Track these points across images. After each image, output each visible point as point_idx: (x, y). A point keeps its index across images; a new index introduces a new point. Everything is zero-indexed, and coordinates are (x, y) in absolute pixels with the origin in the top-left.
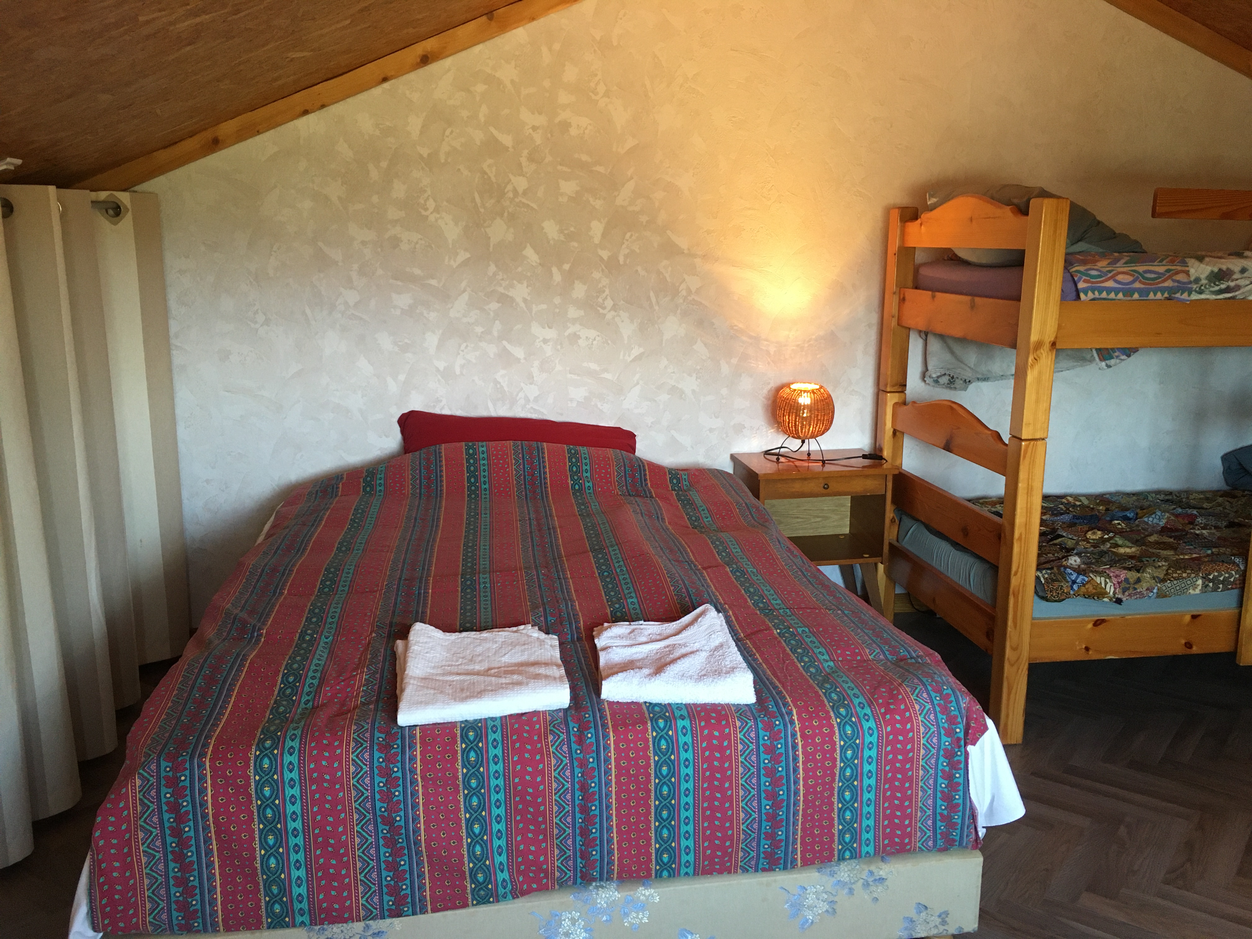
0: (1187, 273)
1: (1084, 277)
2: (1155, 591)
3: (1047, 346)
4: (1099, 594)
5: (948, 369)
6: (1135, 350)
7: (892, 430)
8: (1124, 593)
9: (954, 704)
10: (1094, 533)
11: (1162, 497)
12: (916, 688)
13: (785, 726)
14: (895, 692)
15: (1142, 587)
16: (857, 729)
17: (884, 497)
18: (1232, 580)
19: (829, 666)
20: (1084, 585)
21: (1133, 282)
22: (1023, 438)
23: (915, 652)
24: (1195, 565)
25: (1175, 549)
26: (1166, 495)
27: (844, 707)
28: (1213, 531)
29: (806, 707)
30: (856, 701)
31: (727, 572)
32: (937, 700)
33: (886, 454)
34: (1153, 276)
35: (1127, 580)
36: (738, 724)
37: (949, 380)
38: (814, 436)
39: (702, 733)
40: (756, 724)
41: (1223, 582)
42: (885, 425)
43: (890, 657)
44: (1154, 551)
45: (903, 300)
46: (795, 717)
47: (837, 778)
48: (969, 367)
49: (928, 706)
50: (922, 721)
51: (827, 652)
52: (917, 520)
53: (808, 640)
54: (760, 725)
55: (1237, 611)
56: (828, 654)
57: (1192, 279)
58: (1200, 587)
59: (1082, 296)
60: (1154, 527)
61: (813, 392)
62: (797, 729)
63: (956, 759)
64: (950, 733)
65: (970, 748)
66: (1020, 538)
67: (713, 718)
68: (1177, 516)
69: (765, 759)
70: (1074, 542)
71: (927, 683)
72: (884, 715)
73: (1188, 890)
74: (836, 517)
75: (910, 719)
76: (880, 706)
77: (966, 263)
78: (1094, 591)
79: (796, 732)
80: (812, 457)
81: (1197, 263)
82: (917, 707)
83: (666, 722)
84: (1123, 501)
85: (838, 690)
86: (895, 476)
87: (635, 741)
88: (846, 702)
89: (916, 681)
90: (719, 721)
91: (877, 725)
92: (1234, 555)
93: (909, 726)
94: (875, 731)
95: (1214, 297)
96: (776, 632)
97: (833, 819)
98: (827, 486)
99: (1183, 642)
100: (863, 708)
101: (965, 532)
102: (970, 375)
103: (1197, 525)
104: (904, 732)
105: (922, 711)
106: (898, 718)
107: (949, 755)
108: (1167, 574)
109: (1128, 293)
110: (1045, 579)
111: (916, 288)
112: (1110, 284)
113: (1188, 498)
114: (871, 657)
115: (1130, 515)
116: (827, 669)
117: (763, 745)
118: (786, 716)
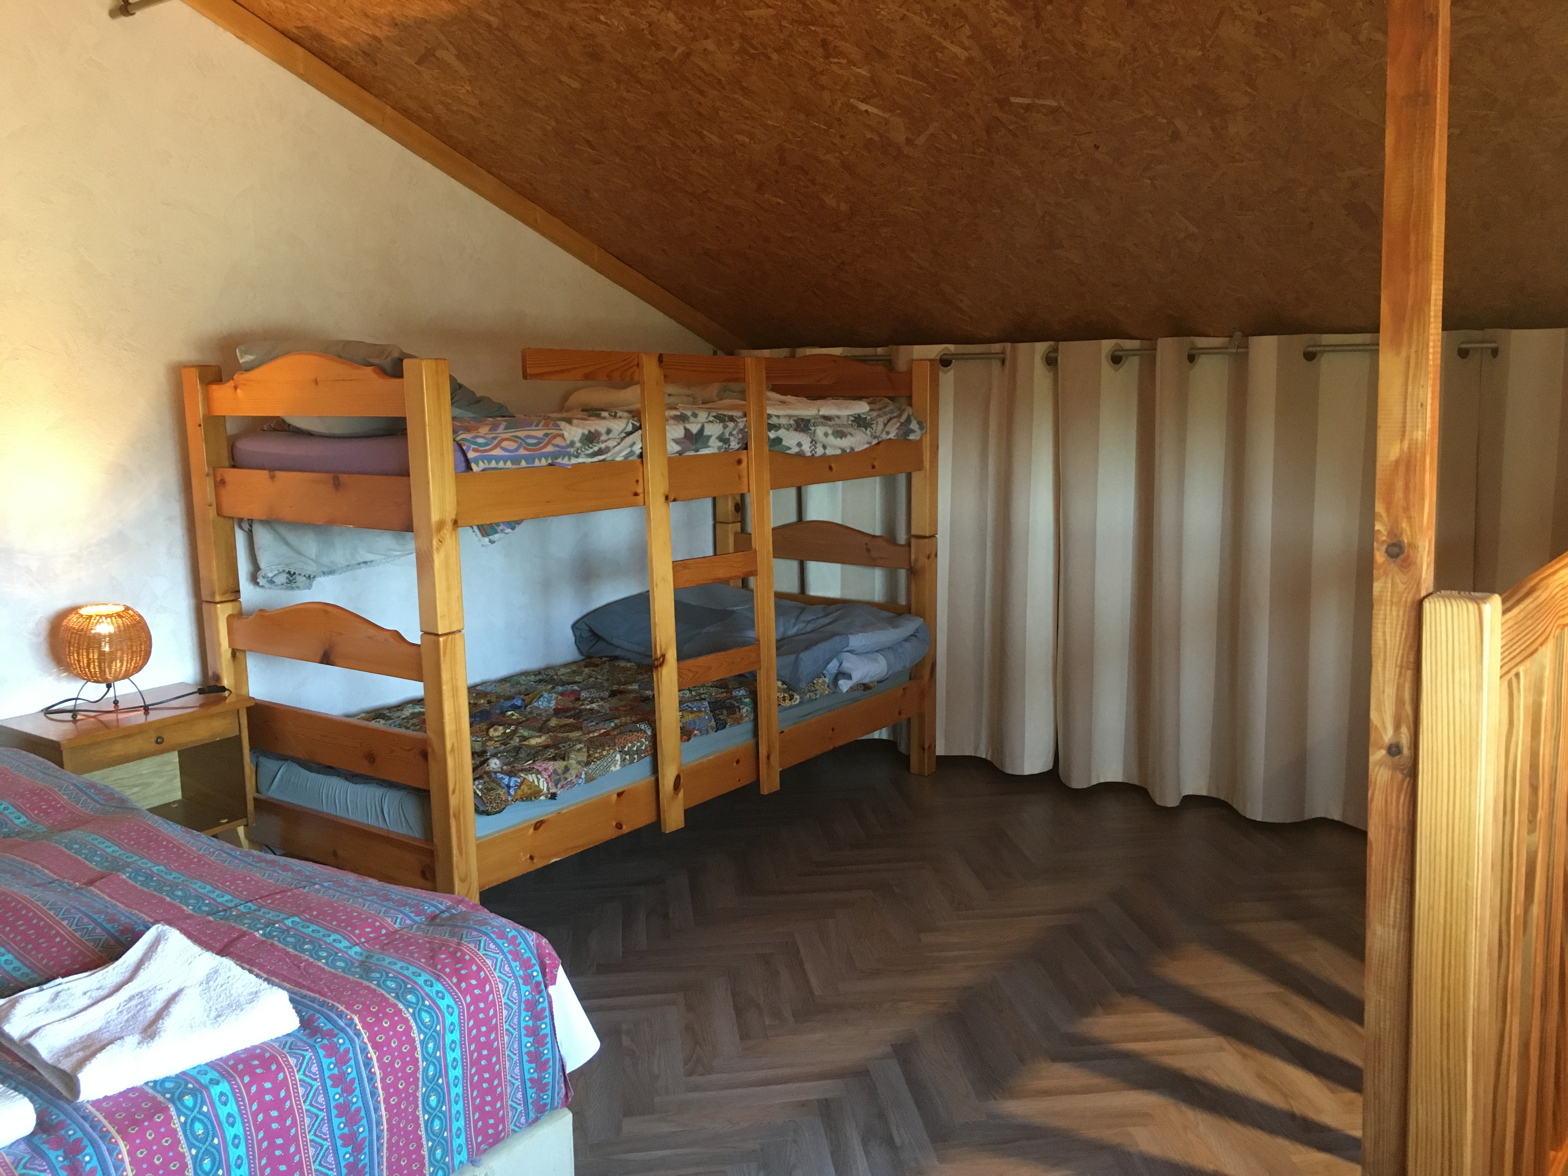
0: (562, 436)
1: (473, 446)
2: (583, 776)
3: (449, 526)
4: (534, 794)
5: (287, 565)
6: (519, 522)
7: (230, 651)
8: (556, 785)
9: (523, 945)
10: (496, 730)
11: (533, 678)
12: (480, 941)
13: (352, 1041)
14: (459, 954)
15: (571, 776)
16: (435, 1013)
17: (238, 739)
18: (643, 748)
19: (356, 953)
20: (519, 787)
21: (517, 450)
22: (440, 633)
23: (441, 904)
24: (605, 742)
25: (579, 728)
26: (536, 675)
27: (410, 993)
28: (601, 703)
29: (366, 1008)
30: (420, 980)
31: (124, 882)
32: (506, 947)
33: (226, 682)
34: (534, 441)
35: (555, 771)
36: (292, 1061)
37: (287, 578)
38: (127, 676)
39: (248, 1091)
40: (316, 1053)
41: (637, 752)
42: (220, 645)
43: (417, 919)
44: (562, 735)
45: (220, 484)
46: (359, 1027)
47: (420, 1084)
48: (312, 560)
49: (500, 957)
50: (499, 977)
51: (344, 937)
52: (285, 758)
53: (308, 931)
54: (322, 1053)
55: (653, 778)
56: (345, 938)
57: (568, 442)
58: (619, 763)
59: (473, 466)
60: (546, 711)
61: (119, 615)
62: (366, 1040)
63: (539, 1008)
64: (527, 979)
65: (551, 989)
66: (453, 749)
67: (257, 1067)
68: (562, 694)
69: (335, 1094)
70: (480, 743)
71: (488, 932)
72: (458, 985)
73: (710, 1074)
74: (161, 781)
75: (486, 980)
76: (450, 977)
77: (309, 434)
78: (529, 792)
79: (366, 1044)
80: (121, 706)
81: (568, 426)
82: (489, 962)
83: (194, 1096)
84: (499, 689)
85: (391, 975)
86: (249, 710)
87: (157, 1140)
88: (409, 986)
89: (475, 933)
90: (267, 1068)
91: (454, 999)
92: (635, 722)
93: (487, 988)
94: (455, 1007)
95: (589, 460)
96: (259, 934)
97: (420, 1138)
98: (159, 741)
99: (614, 824)
100: (432, 986)
101: (371, 758)
102: (315, 569)
103: (583, 700)
104: (484, 997)
105: (496, 964)
106: (474, 982)
107: (531, 1006)
108: (589, 756)
109: (516, 460)
110: (481, 790)
111: (234, 467)
112: (498, 452)
113: (556, 674)
114: (397, 926)
115: (519, 703)
116: (356, 957)
117: (329, 1077)
118: (348, 1029)
